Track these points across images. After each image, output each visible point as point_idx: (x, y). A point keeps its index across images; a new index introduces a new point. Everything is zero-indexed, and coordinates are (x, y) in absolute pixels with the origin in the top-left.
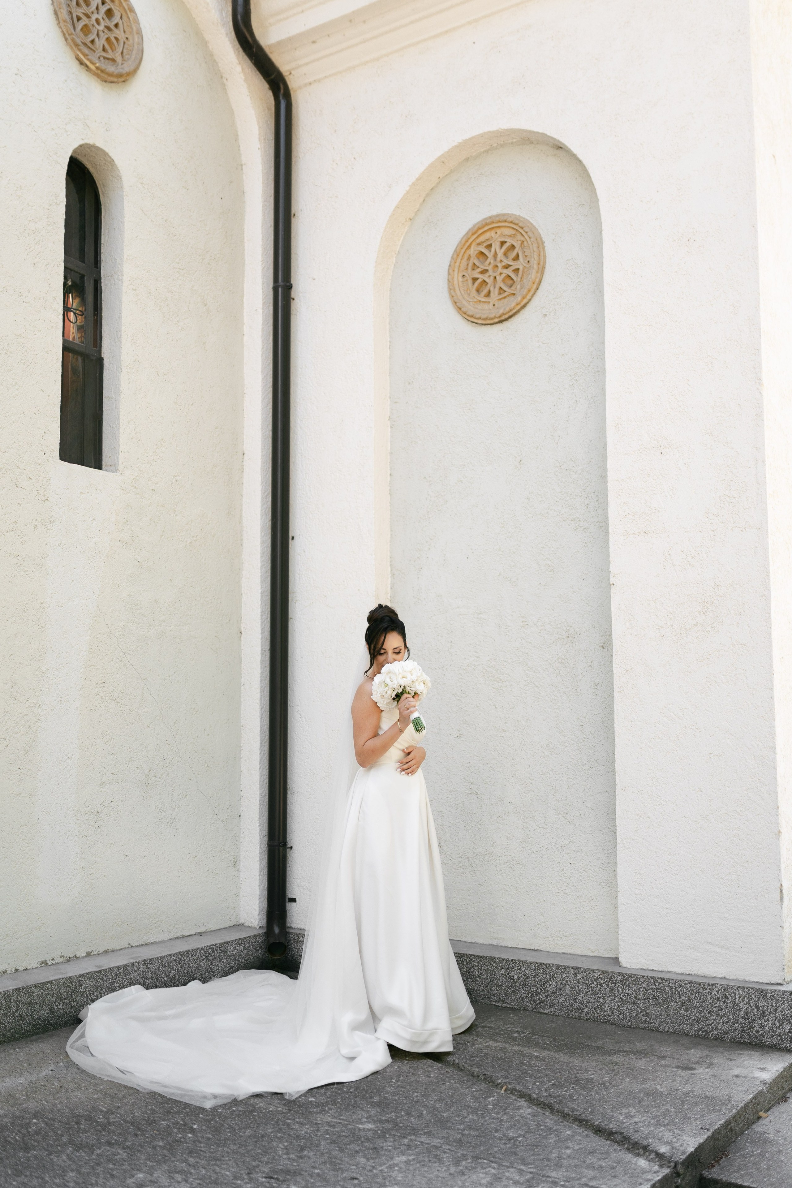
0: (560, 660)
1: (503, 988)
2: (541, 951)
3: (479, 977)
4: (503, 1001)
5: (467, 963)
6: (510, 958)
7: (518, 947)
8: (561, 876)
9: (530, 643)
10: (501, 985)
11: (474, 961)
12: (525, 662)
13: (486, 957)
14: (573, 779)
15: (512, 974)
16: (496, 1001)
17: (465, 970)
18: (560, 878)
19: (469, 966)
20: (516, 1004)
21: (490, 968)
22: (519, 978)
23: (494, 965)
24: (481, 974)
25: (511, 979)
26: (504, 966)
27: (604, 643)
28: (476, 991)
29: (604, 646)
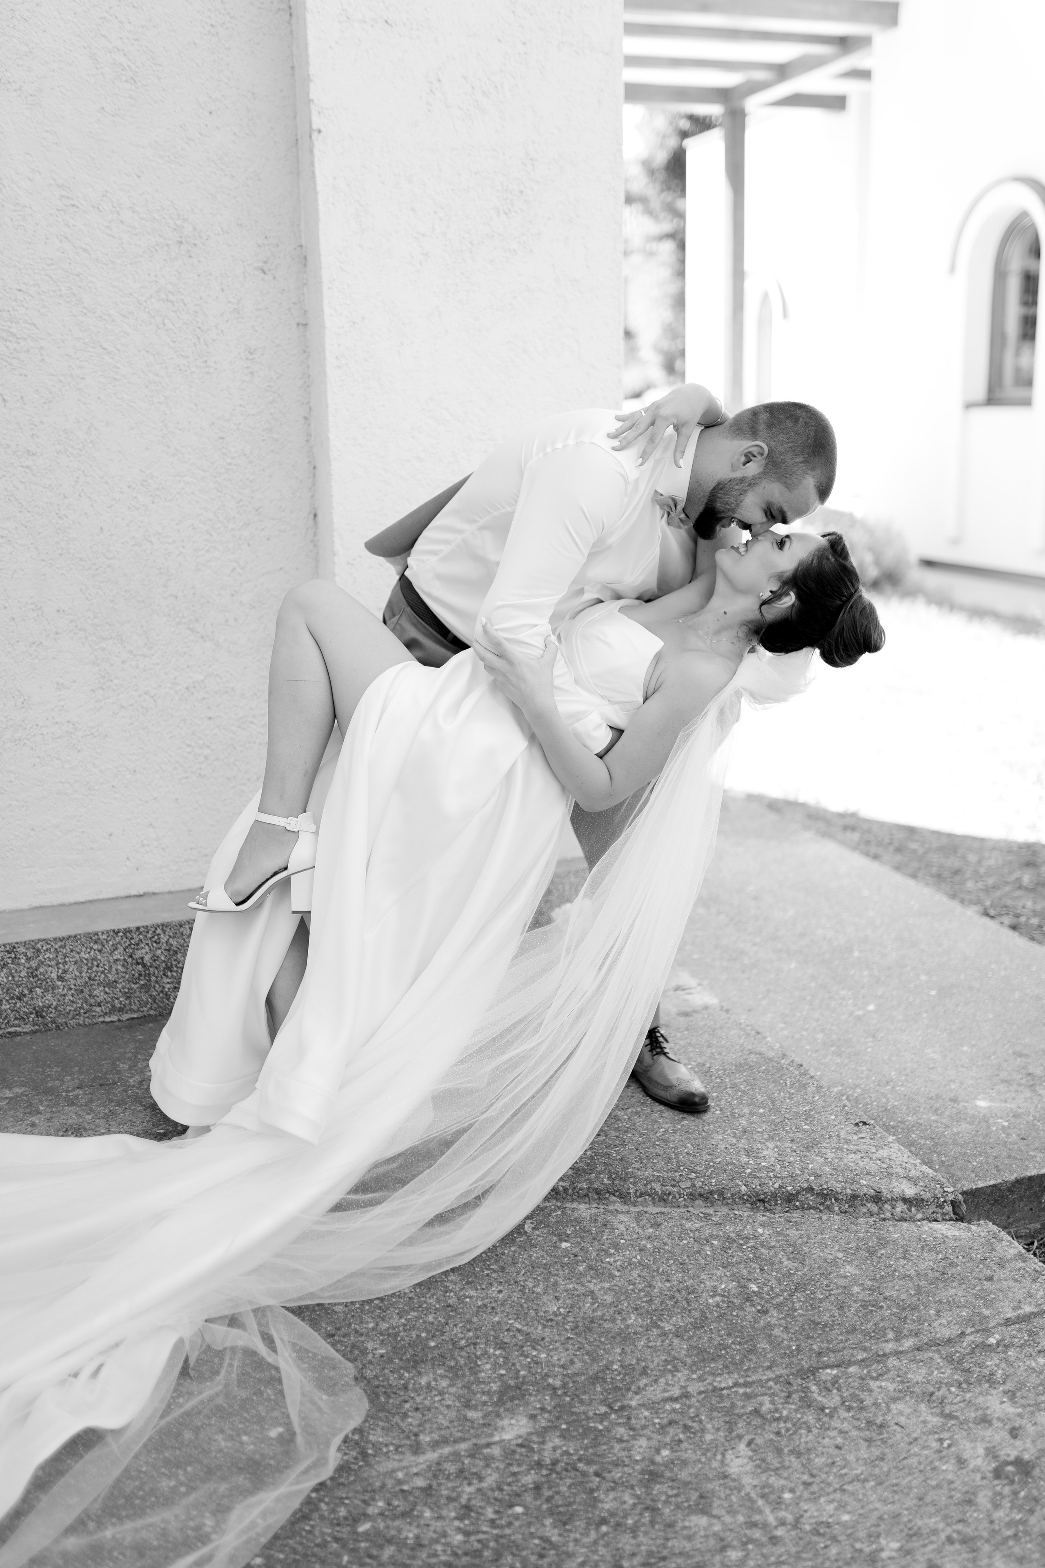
0: (163, 296)
1: (120, 986)
2: (154, 894)
3: (60, 978)
4: (121, 1010)
5: (28, 959)
6: (133, 925)
7: (101, 897)
8: (189, 746)
9: (85, 250)
10: (115, 981)
11: (47, 950)
12: (74, 295)
13: (75, 936)
14: (208, 551)
15: (139, 954)
16: (106, 1014)
17: (23, 974)
18: (189, 749)
19: (34, 964)
20: (151, 1008)
21: (87, 956)
22: (155, 958)
23: (95, 947)
24: (65, 972)
25: (138, 963)
26: (119, 943)
27: (265, 262)
28: (55, 1008)
29: (266, 268)
